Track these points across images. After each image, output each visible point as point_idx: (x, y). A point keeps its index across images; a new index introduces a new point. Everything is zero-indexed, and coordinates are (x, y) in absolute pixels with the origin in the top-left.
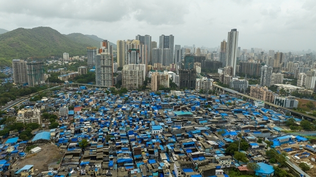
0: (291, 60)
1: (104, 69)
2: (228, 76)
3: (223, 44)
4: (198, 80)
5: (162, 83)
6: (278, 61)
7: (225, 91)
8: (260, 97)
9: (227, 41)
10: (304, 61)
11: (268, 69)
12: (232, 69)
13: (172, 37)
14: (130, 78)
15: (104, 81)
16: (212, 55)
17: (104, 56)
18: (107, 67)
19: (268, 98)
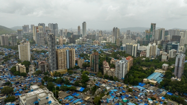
0: (106, 33)
1: (41, 38)
3: (79, 27)
4: (76, 40)
6: (101, 34)
7: (86, 44)
8: (96, 44)
10: (110, 34)
11: (98, 36)
13: (57, 24)
15: (41, 43)
17: (40, 33)
19: (98, 44)
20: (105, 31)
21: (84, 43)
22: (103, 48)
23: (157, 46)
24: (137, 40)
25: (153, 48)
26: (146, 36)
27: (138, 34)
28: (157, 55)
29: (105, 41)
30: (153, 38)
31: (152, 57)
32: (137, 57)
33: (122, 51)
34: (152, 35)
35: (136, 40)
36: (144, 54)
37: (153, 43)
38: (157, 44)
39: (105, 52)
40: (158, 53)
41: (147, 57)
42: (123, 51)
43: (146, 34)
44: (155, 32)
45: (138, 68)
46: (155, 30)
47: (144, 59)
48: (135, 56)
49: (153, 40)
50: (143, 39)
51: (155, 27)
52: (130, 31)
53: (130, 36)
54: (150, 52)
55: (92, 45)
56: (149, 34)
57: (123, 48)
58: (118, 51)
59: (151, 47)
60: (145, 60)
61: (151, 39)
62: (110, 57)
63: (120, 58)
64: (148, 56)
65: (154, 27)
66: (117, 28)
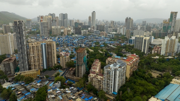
1: (44, 28)
2: (93, 29)
3: (90, 17)
4: (82, 31)
5: (69, 33)
7: (92, 35)
8: (104, 35)
9: (91, 16)
12: (94, 27)
14: (56, 31)
15: (45, 33)
16: (84, 23)
17: (44, 23)
18: (46, 27)
19: (106, 35)
20: (119, 22)
21: (91, 34)
22: (109, 40)
23: (177, 40)
24: (152, 32)
25: (171, 43)
26: (163, 27)
27: (154, 25)
28: (177, 52)
29: (114, 33)
30: (172, 29)
31: (170, 55)
32: (148, 54)
33: (129, 45)
34: (171, 26)
35: (150, 31)
36: (157, 51)
37: (171, 36)
38: (176, 37)
39: (109, 45)
40: (178, 49)
41: (161, 55)
42: (132, 45)
43: (164, 25)
44: (175, 22)
45: (145, 73)
46: (175, 20)
47: (157, 57)
48: (146, 53)
49: (172, 31)
50: (160, 31)
51: (176, 16)
52: (146, 22)
53: (145, 27)
54: (167, 48)
55: (99, 36)
56: (167, 24)
57: (132, 41)
58: (126, 45)
59: (168, 42)
60: (159, 59)
61: (169, 31)
62: (112, 53)
63: (123, 55)
64: (163, 53)
65: (174, 17)
66: (130, 18)
